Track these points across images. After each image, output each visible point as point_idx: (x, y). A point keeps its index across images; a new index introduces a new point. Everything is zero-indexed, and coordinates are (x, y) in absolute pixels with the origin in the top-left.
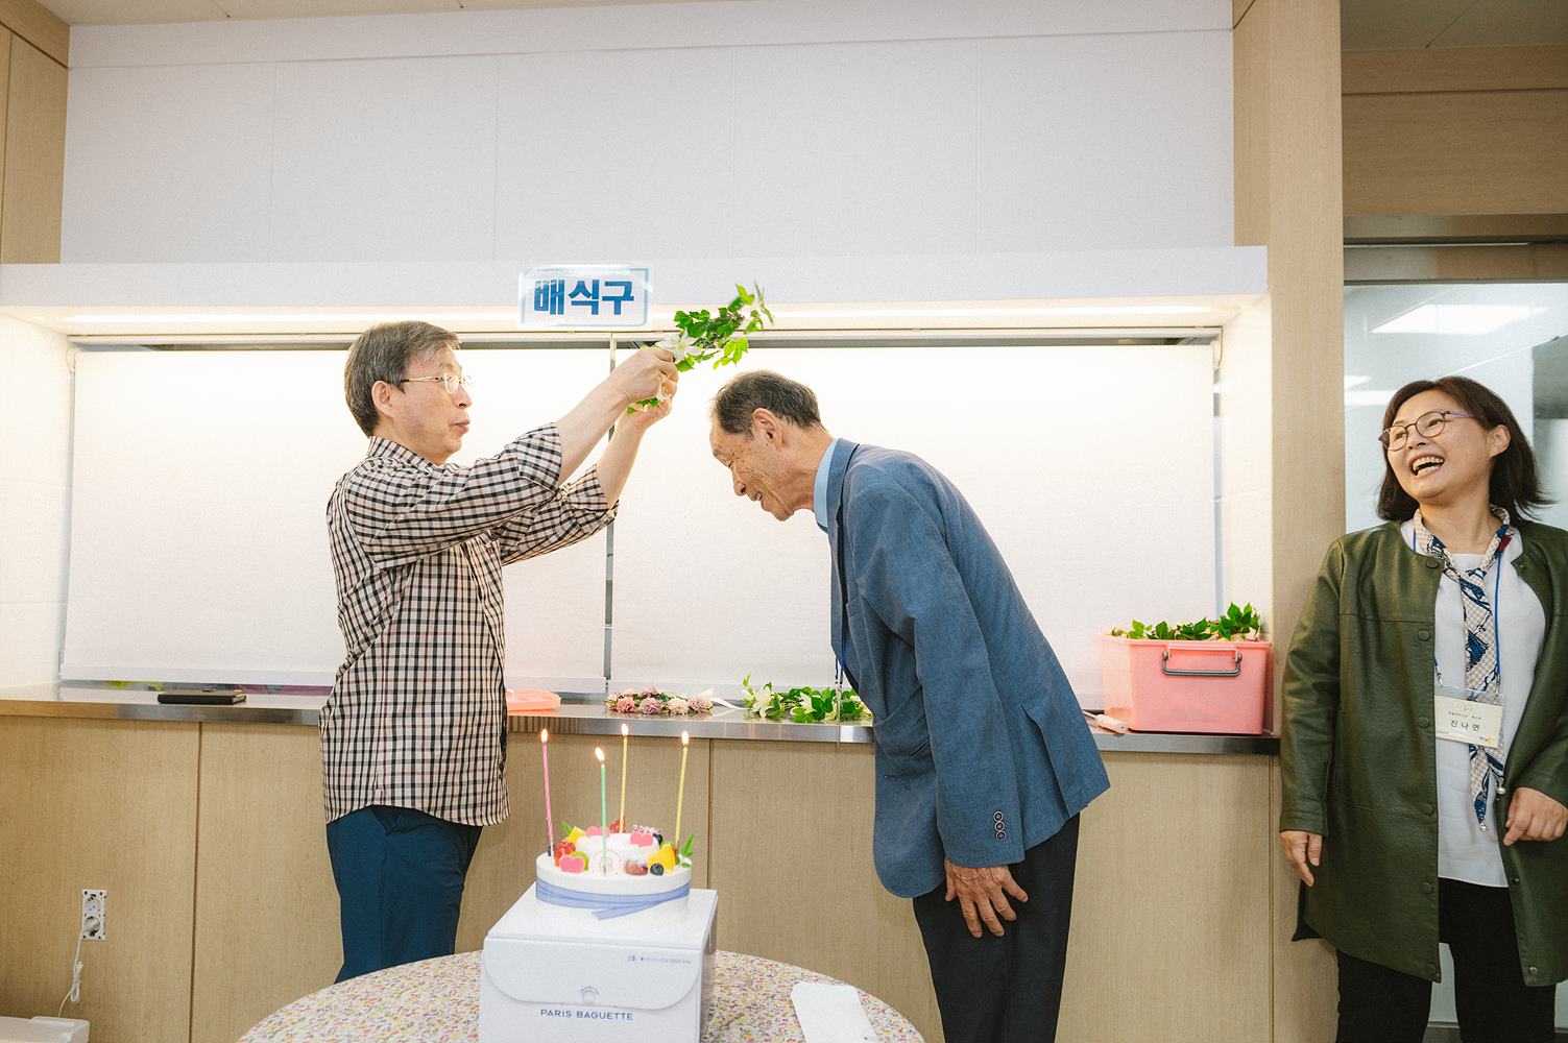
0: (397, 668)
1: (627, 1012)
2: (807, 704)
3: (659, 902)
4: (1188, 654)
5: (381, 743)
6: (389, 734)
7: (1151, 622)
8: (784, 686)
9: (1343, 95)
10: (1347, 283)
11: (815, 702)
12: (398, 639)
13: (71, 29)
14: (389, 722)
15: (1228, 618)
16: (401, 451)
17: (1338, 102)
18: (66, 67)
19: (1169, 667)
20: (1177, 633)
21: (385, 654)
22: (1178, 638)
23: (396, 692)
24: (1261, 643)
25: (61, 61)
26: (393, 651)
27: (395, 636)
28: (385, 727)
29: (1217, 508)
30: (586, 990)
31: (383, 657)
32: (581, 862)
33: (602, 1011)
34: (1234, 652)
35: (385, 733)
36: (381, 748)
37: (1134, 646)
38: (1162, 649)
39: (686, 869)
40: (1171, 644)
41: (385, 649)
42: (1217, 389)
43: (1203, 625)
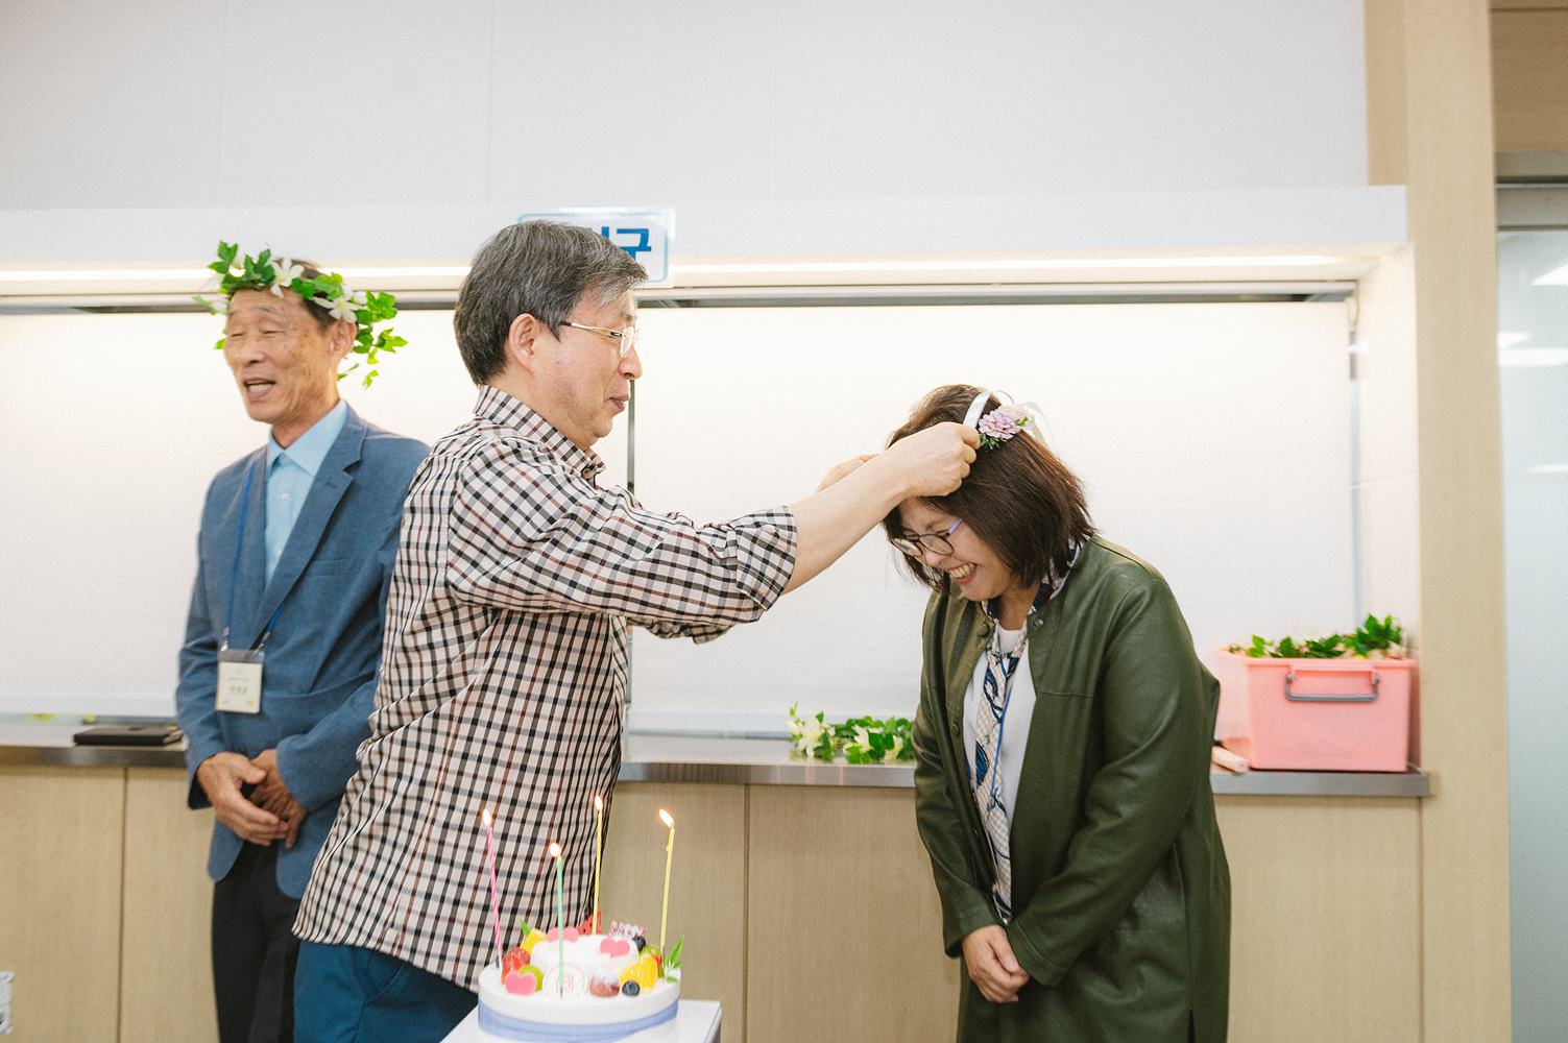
0: (465, 756)
2: (863, 741)
3: (632, 1032)
4: (1315, 675)
5: (417, 861)
6: (433, 850)
7: (1274, 637)
8: (839, 716)
9: (1492, 10)
10: (1502, 228)
11: (872, 737)
12: (477, 713)
14: (436, 833)
15: (1365, 631)
16: (535, 420)
17: (1485, 18)
19: (1296, 690)
20: (1306, 650)
21: (453, 732)
22: (1306, 655)
23: (456, 791)
24: (1406, 662)
26: (465, 729)
27: (474, 708)
28: (428, 839)
29: (1355, 495)
31: (448, 734)
32: (534, 980)
34: (1370, 673)
35: (426, 847)
36: (415, 867)
37: (1251, 666)
38: (1285, 670)
39: (671, 985)
40: (1297, 664)
41: (455, 724)
42: (1353, 348)
43: (1334, 640)
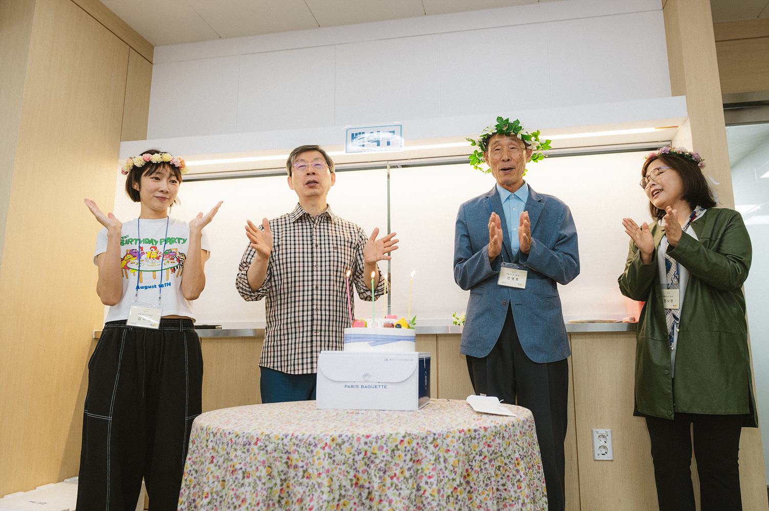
1: (384, 384)
3: (399, 340)
9: (716, 42)
13: (155, 48)
17: (715, 43)
18: (152, 63)
25: (150, 60)
30: (365, 375)
32: (364, 324)
33: (373, 384)
